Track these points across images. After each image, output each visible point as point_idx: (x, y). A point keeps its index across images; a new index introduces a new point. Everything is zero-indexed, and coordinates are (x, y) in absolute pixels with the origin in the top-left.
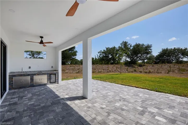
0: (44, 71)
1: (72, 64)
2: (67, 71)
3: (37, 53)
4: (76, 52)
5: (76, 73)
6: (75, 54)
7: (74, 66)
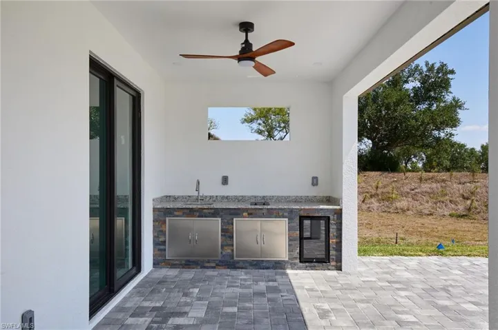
0: (279, 199)
1: (433, 168)
2: (403, 203)
3: (283, 125)
4: (457, 105)
5: (451, 215)
6: (450, 116)
7: (444, 181)
